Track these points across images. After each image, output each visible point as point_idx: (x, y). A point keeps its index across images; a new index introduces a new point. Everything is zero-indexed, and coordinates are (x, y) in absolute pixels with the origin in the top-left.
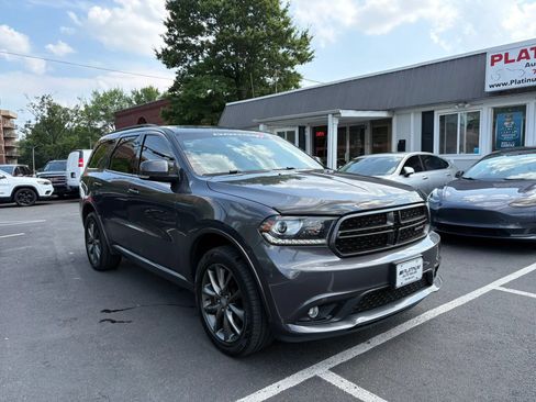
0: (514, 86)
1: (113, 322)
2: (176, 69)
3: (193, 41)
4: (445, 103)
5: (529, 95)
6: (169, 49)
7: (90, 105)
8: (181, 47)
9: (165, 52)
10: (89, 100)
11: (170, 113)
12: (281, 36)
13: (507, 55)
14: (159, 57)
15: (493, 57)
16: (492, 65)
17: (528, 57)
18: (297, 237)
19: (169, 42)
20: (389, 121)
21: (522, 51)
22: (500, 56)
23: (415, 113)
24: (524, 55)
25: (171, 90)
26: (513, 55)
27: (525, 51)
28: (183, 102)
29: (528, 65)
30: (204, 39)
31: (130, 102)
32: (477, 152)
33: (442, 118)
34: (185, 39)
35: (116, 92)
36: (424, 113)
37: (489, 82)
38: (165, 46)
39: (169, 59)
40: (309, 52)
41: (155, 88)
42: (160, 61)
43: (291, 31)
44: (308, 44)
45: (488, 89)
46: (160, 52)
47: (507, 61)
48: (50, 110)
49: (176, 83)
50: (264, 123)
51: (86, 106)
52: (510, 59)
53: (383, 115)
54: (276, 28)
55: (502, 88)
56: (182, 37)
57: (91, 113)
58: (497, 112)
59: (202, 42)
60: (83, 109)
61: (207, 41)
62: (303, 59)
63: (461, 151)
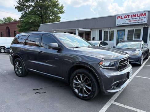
0: (123, 25)
1: (40, 93)
2: (21, 12)
3: (27, 4)
4: (106, 28)
5: (126, 27)
6: (19, 6)
8: (23, 5)
9: (18, 6)
11: (20, 26)
12: (56, 5)
13: (121, 16)
14: (16, 8)
15: (118, 17)
16: (118, 19)
17: (126, 18)
18: (108, 66)
20: (90, 32)
21: (125, 16)
22: (120, 17)
23: (97, 30)
24: (125, 17)
25: (20, 19)
26: (123, 17)
27: (126, 16)
28: (24, 22)
29: (126, 19)
30: (30, 3)
31: (3, 21)
32: (113, 41)
33: (104, 32)
34: (24, 3)
36: (100, 30)
37: (117, 23)
38: (18, 5)
39: (19, 9)
40: (63, 11)
41: (11, 18)
42: (16, 9)
43: (58, 4)
44: (63, 8)
45: (117, 25)
46: (16, 6)
47: (121, 18)
49: (22, 17)
50: (55, 31)
52: (122, 18)
53: (89, 30)
54: (54, 3)
55: (120, 25)
56: (24, 2)
58: (118, 31)
59: (30, 5)
61: (31, 5)
62: (61, 12)
63: (109, 40)
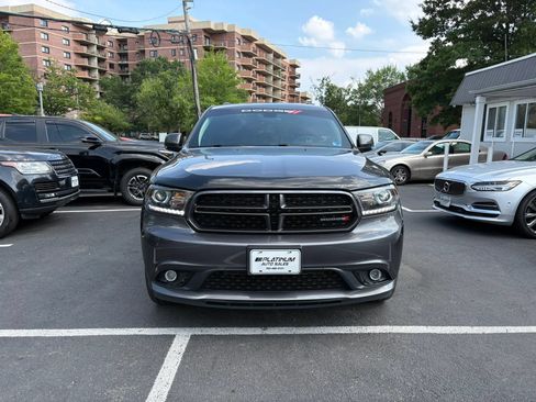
2: (432, 39)
6: (428, 17)
7: (364, 83)
8: (441, 14)
9: (423, 22)
10: (363, 79)
14: (415, 28)
19: (427, 11)
31: (403, 77)
35: (389, 69)
38: (423, 15)
39: (425, 29)
42: (415, 33)
46: (417, 23)
48: (328, 90)
49: (429, 54)
50: (482, 94)
51: (360, 85)
57: (364, 92)
60: (356, 87)
